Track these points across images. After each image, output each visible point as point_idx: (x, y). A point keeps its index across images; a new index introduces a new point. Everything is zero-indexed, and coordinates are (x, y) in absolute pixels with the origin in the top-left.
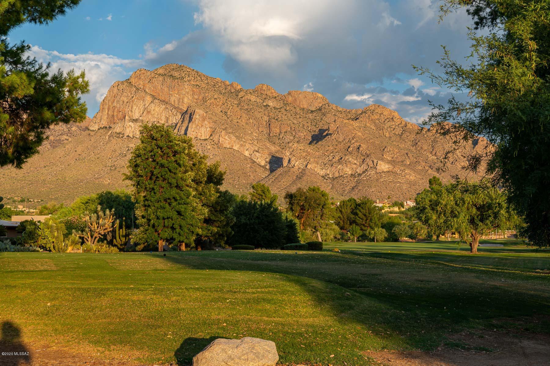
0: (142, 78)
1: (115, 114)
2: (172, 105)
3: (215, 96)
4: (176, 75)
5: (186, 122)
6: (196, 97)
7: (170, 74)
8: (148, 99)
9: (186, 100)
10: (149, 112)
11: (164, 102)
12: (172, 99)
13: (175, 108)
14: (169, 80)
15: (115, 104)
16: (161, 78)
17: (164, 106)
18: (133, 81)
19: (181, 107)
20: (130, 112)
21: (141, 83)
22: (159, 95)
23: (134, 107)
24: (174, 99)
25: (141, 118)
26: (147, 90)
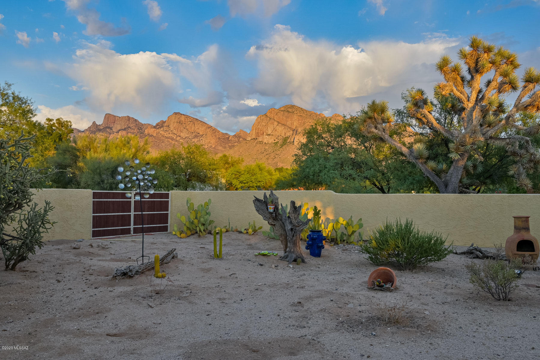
0: (273, 112)
1: (259, 131)
2: (288, 126)
3: (310, 121)
4: (290, 110)
5: (294, 135)
6: (300, 122)
7: (287, 110)
8: (276, 123)
9: (295, 123)
10: (276, 130)
11: (283, 125)
12: (288, 123)
13: (290, 128)
14: (286, 114)
15: (259, 127)
16: (282, 113)
17: (284, 127)
18: (268, 114)
19: (292, 127)
20: (266, 131)
21: (272, 115)
22: (281, 121)
23: (269, 128)
24: (289, 123)
25: (272, 134)
26: (275, 119)
